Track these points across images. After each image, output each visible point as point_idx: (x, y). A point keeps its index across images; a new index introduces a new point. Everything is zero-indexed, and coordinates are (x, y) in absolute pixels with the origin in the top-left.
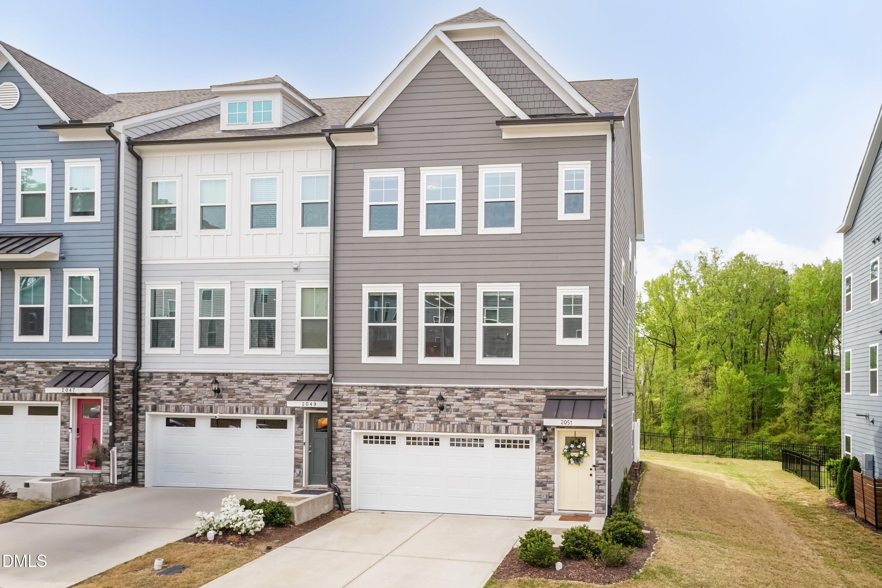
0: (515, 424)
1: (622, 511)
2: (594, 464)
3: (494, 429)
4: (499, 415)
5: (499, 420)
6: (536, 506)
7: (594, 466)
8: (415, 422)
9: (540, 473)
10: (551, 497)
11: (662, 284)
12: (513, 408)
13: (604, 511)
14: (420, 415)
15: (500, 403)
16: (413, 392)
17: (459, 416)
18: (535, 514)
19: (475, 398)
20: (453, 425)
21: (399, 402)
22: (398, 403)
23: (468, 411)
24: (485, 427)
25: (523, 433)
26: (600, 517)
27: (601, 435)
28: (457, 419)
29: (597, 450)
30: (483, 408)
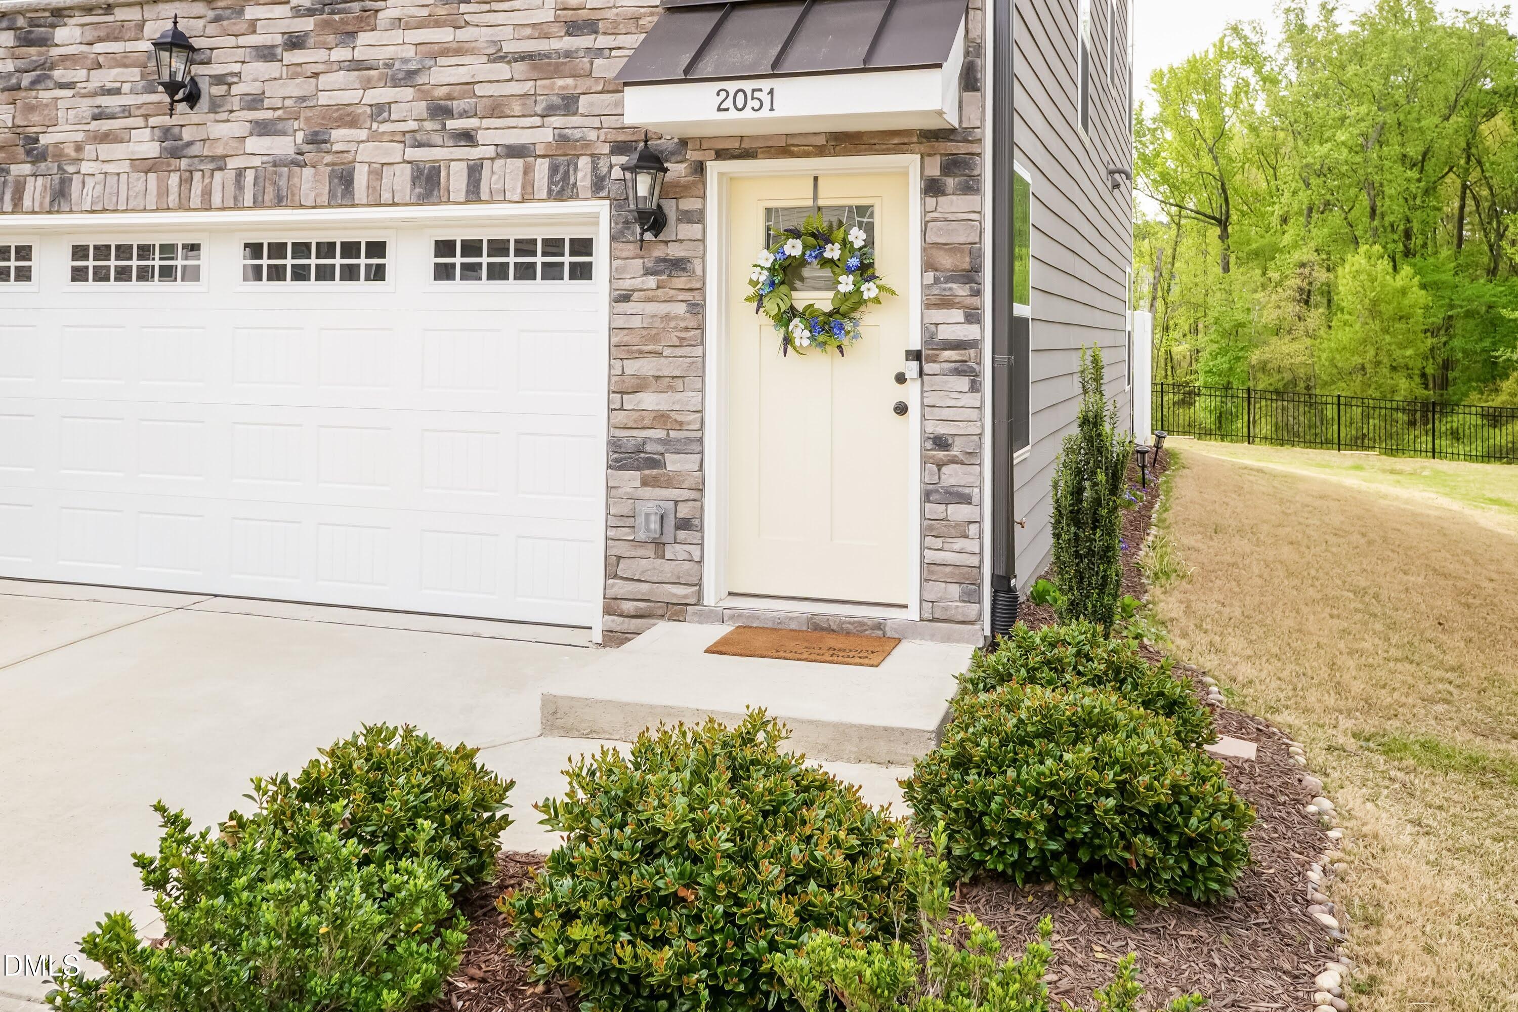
0: (514, 152)
1: (1074, 610)
2: (916, 344)
3: (414, 181)
4: (441, 111)
5: (437, 139)
6: (611, 572)
7: (916, 356)
8: (86, 167)
9: (630, 401)
10: (684, 524)
11: (1193, 77)
12: (502, 70)
13: (972, 610)
14: (105, 138)
15: (445, 51)
16: (78, 31)
17: (263, 129)
18: (608, 611)
19: (331, 39)
20: (240, 173)
21: (25, 83)
22: (17, 88)
23: (303, 99)
24: (377, 173)
25: (552, 196)
26: (948, 639)
27: (951, 182)
28: (254, 144)
29: (928, 265)
30: (367, 86)
